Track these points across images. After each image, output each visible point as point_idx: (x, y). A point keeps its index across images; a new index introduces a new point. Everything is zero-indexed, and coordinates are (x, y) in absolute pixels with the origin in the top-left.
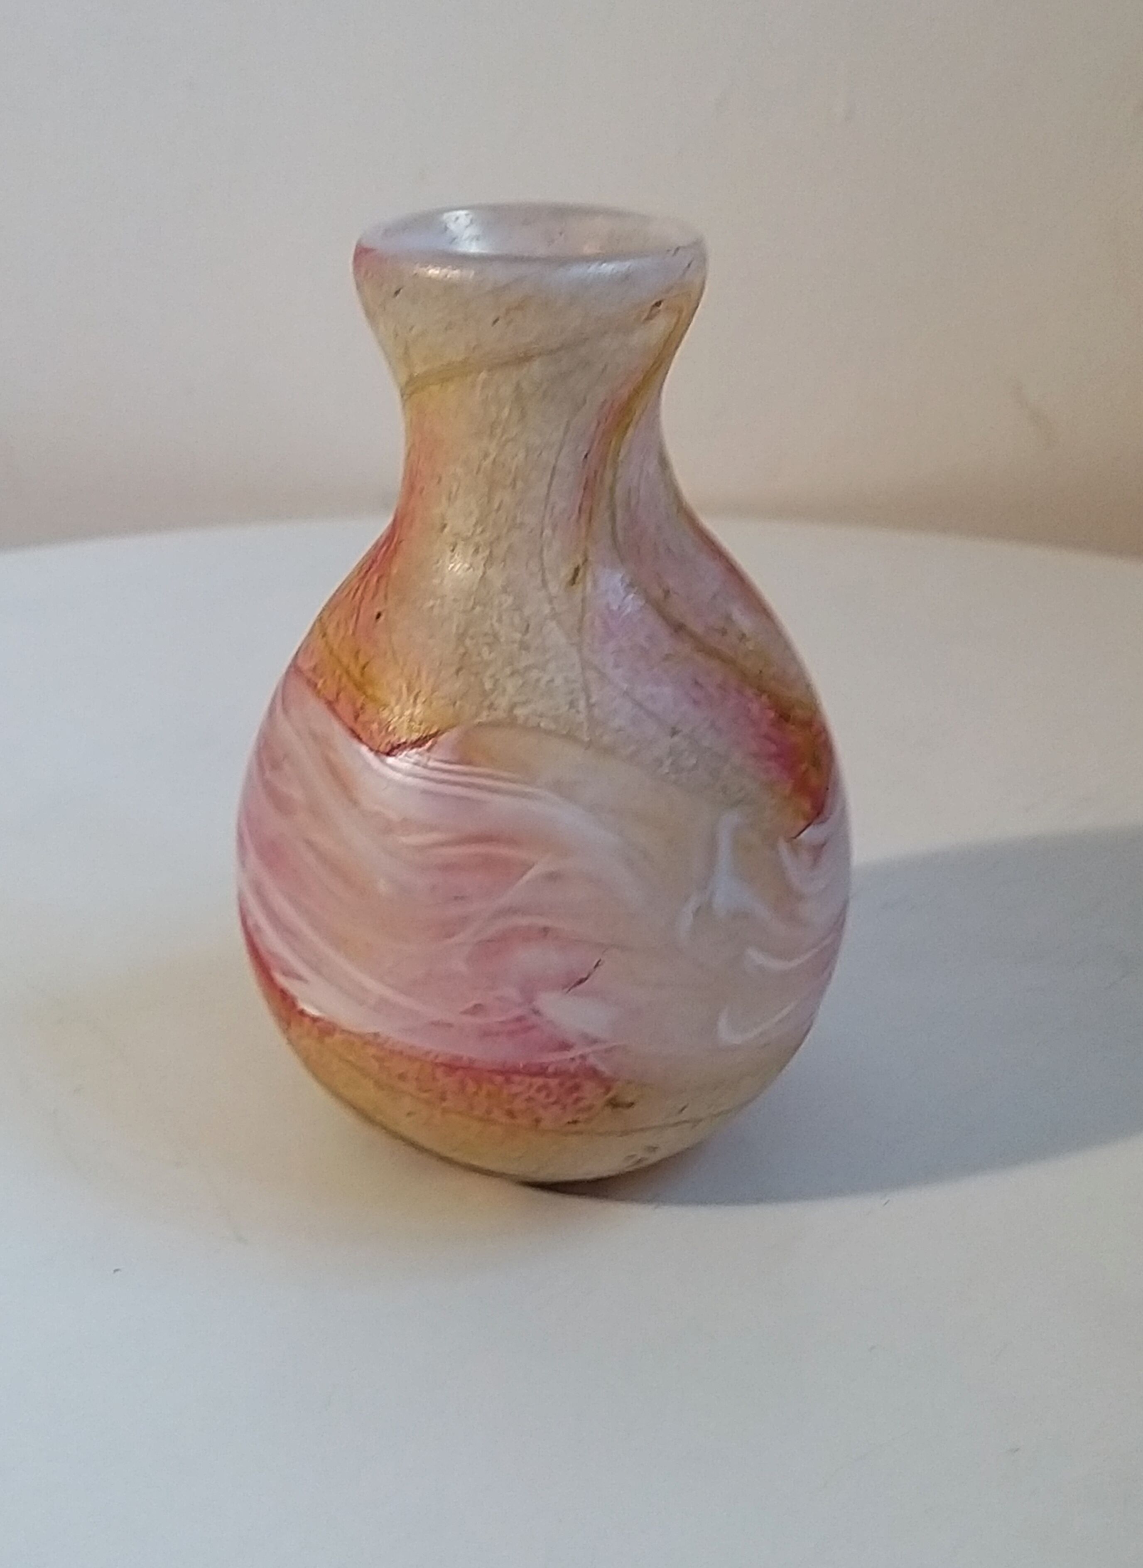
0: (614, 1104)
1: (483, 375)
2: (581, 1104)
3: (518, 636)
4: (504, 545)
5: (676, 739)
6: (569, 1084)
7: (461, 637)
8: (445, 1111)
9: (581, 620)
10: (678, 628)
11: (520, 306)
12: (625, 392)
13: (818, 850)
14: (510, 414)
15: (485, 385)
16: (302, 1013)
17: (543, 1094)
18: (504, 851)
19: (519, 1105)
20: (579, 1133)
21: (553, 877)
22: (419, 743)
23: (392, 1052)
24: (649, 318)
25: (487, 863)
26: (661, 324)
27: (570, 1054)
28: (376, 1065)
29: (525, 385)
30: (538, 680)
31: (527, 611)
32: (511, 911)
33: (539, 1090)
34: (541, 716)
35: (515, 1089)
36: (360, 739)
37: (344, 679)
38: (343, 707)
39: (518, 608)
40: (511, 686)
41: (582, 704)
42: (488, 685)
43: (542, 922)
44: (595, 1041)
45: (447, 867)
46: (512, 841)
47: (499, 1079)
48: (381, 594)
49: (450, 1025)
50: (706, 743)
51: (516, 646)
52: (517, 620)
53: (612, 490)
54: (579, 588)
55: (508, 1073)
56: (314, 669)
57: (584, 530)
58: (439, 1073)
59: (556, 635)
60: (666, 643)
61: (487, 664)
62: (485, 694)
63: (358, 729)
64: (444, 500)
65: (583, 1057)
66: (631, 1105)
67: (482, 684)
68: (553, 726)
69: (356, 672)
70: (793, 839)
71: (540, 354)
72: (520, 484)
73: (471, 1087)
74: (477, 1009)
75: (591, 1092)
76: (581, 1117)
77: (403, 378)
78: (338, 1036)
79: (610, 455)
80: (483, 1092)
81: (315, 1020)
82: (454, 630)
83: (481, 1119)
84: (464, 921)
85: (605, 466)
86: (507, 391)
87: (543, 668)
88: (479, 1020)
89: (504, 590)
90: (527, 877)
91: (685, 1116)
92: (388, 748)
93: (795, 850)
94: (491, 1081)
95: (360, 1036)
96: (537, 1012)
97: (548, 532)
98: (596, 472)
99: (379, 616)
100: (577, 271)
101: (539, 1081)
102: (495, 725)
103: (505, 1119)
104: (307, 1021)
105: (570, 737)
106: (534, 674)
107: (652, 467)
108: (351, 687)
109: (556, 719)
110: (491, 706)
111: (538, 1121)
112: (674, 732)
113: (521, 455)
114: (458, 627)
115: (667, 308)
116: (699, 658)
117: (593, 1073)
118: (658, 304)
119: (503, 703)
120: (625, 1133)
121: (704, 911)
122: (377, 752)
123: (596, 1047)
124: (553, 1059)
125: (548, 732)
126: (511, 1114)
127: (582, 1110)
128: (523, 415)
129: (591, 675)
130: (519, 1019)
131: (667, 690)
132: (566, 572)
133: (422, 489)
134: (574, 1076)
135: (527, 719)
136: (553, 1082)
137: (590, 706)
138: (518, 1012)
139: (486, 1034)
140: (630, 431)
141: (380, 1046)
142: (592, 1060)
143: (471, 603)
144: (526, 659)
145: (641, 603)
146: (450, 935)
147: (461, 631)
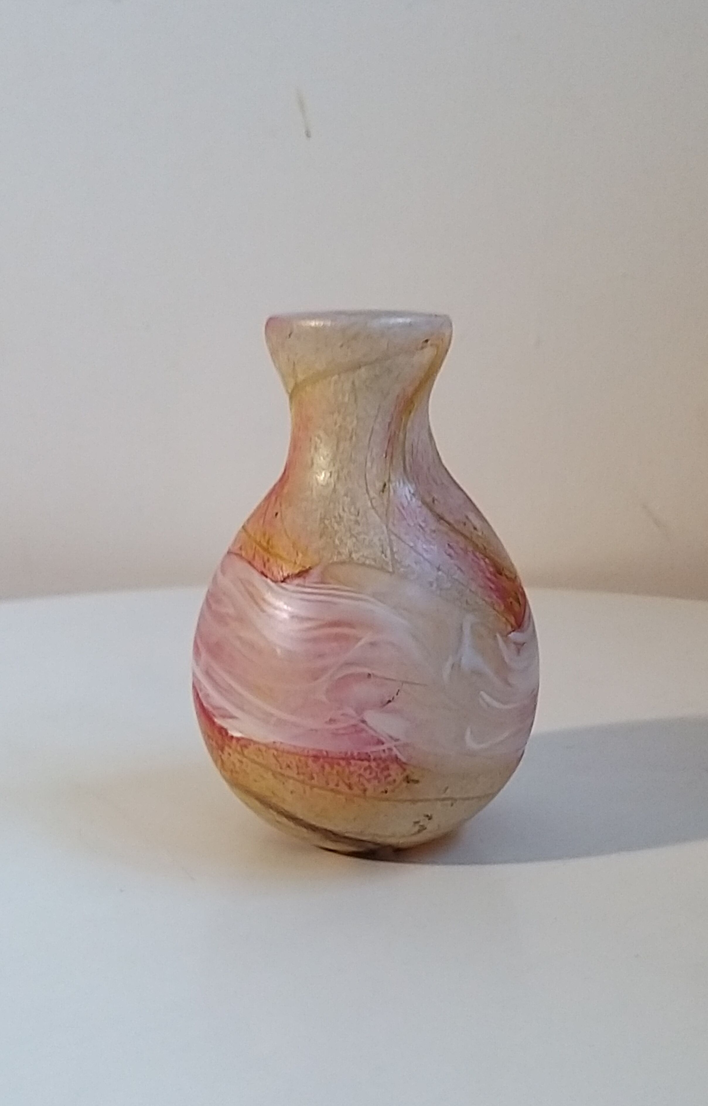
0: (408, 780)
1: (336, 377)
2: (390, 779)
3: (353, 518)
4: (345, 471)
5: (440, 573)
6: (382, 765)
7: (322, 520)
8: (312, 787)
9: (387, 510)
10: (440, 518)
11: (355, 337)
12: (410, 390)
13: (520, 646)
14: (349, 399)
15: (336, 383)
16: (232, 737)
17: (368, 772)
18: (346, 630)
19: (354, 779)
20: (387, 800)
21: (373, 644)
22: (300, 575)
23: (283, 752)
24: (422, 348)
25: (337, 638)
26: (429, 353)
27: (382, 747)
28: (273, 761)
29: (357, 383)
30: (364, 539)
31: (358, 505)
32: (349, 664)
33: (365, 769)
34: (367, 558)
35: (352, 769)
36: (266, 577)
37: (258, 548)
38: (258, 563)
39: (353, 503)
40: (350, 543)
41: (388, 552)
42: (337, 542)
43: (367, 671)
44: (397, 740)
45: (315, 640)
46: (350, 625)
47: (343, 763)
48: (278, 503)
49: (316, 730)
50: (456, 577)
51: (353, 523)
52: (352, 510)
53: (404, 443)
54: (386, 493)
55: (348, 759)
56: (241, 549)
57: (388, 465)
58: (310, 762)
59: (374, 518)
60: (433, 524)
61: (336, 532)
62: (336, 547)
63: (266, 572)
64: (313, 450)
65: (390, 749)
66: (417, 782)
67: (334, 542)
68: (373, 563)
69: (265, 544)
70: (505, 636)
71: (365, 365)
72: (354, 438)
73: (327, 767)
74: (332, 721)
75: (394, 771)
76: (389, 788)
77: (291, 385)
78: (252, 747)
79: (402, 425)
80: (335, 772)
81: (238, 739)
82: (319, 516)
83: (332, 790)
84: (324, 670)
85: (400, 430)
86: (348, 386)
87: (366, 534)
88: (333, 726)
89: (346, 495)
90: (360, 644)
91: (448, 794)
92: (282, 579)
93: (506, 641)
94: (339, 764)
95: (266, 745)
96: (364, 722)
97: (369, 464)
98: (395, 433)
99: (277, 514)
100: (384, 321)
101: (366, 763)
102: (343, 563)
103: (346, 789)
104: (234, 741)
105: (382, 569)
106: (362, 536)
107: (425, 436)
108: (261, 551)
109: (375, 560)
110: (339, 553)
111: (365, 790)
112: (439, 569)
113: (355, 422)
114: (321, 514)
115: (431, 345)
116: (452, 534)
117: (396, 759)
118: (427, 341)
119: (345, 551)
120: (414, 801)
121: (456, 666)
122: (275, 582)
123: (397, 743)
124: (372, 749)
125: (370, 566)
126: (350, 787)
127: (389, 783)
128: (356, 401)
129: (393, 537)
130: (354, 726)
131: (435, 548)
132: (379, 485)
133: (300, 447)
134: (384, 761)
135: (358, 559)
136: (373, 764)
137: (393, 553)
138: (353, 722)
139: (335, 734)
140: (412, 414)
141: (277, 750)
142: (395, 751)
143: (328, 503)
144: (358, 529)
145: (420, 503)
146: (316, 679)
147: (323, 516)
